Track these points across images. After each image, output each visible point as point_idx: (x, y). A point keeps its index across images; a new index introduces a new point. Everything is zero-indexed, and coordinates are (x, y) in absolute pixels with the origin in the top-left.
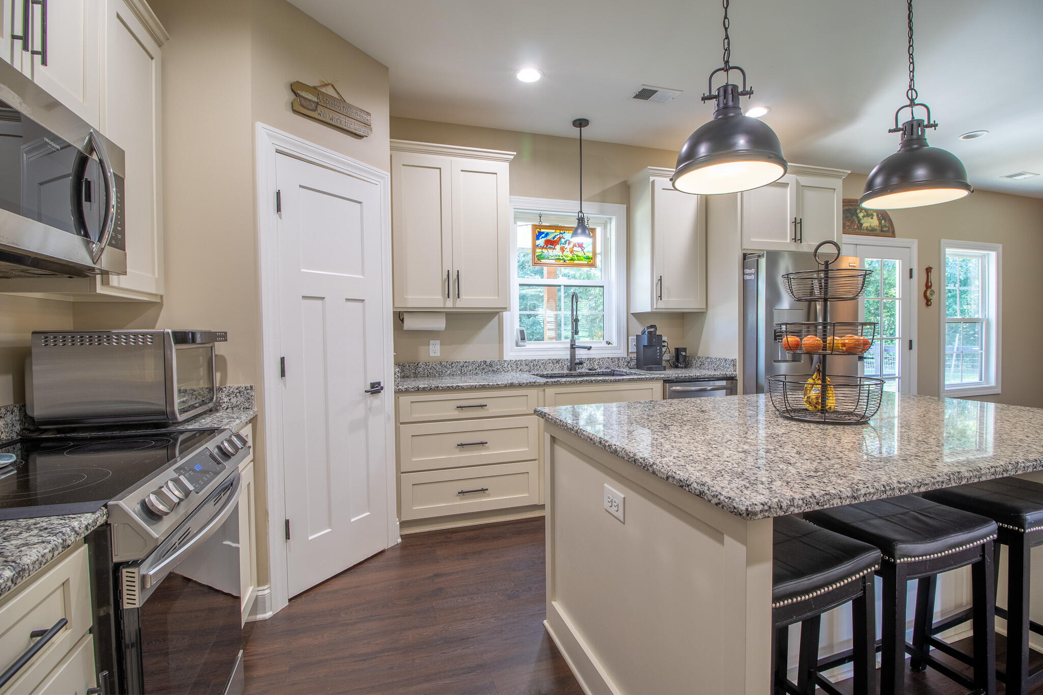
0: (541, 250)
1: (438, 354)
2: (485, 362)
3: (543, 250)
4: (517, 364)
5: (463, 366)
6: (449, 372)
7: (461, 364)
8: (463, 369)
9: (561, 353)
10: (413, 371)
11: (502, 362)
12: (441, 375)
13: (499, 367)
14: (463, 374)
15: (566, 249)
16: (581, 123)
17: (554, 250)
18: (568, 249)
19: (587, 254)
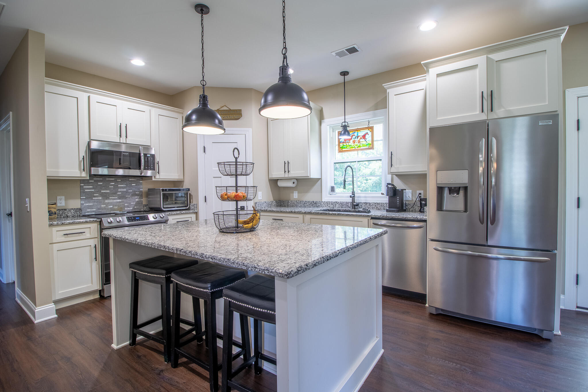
0: (342, 144)
1: (297, 197)
2: (313, 202)
3: (344, 144)
4: (327, 204)
5: (305, 203)
6: (299, 205)
7: (304, 202)
8: (305, 204)
9: (344, 199)
10: (287, 204)
11: (321, 202)
12: (297, 206)
13: (319, 205)
14: (305, 207)
15: (356, 141)
16: (344, 74)
17: (350, 143)
18: (357, 141)
19: (368, 142)
